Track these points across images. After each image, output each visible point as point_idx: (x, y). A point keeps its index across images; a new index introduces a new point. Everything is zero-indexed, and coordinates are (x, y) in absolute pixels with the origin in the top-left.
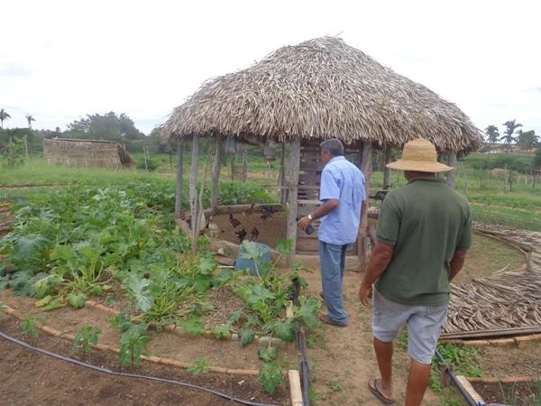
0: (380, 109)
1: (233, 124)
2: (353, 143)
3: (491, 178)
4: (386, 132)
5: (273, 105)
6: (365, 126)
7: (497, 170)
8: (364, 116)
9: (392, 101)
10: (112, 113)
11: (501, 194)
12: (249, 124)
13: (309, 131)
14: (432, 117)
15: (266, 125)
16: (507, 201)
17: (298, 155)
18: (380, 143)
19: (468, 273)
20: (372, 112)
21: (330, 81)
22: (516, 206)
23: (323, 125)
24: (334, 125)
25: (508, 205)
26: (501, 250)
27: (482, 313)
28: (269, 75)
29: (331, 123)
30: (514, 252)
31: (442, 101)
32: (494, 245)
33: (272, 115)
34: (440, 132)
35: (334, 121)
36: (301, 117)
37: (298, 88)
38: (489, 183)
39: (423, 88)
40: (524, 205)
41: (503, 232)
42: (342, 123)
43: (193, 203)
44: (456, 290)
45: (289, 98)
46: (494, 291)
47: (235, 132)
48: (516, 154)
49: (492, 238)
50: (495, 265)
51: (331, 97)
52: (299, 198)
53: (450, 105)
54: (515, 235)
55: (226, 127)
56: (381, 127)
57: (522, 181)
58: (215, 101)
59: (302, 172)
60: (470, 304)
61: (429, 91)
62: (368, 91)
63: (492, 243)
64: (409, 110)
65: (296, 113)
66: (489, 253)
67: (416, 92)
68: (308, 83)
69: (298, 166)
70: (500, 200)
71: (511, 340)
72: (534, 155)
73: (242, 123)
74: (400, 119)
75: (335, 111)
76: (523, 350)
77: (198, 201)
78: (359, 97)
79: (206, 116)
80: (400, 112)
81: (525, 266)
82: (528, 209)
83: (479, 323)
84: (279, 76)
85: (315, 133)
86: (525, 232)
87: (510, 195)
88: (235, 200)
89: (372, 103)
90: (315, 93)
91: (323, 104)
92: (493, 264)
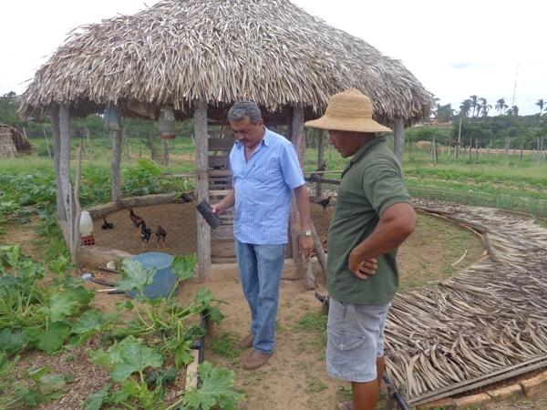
0: (312, 64)
1: (108, 87)
2: (278, 109)
3: (417, 150)
4: (321, 93)
5: (163, 58)
6: (294, 86)
7: (421, 143)
8: (292, 71)
9: (327, 53)
10: (12, 93)
11: (431, 167)
12: (131, 85)
13: (216, 93)
14: (377, 75)
15: (154, 86)
16: (440, 173)
17: (205, 129)
18: (315, 108)
19: (424, 267)
20: (301, 66)
21: (244, 27)
22: (449, 178)
23: (235, 86)
24: (252, 85)
25: (441, 177)
26: (450, 231)
27: (465, 339)
28: (161, 20)
29: (247, 81)
30: (466, 234)
31: (385, 58)
32: (443, 225)
33: (162, 72)
34: (387, 95)
35: (251, 79)
36: (203, 74)
37: (200, 34)
38: (417, 155)
39: (361, 42)
40: (456, 177)
41: (446, 209)
42: (263, 82)
43: (68, 201)
44: (422, 301)
45: (186, 47)
46: (467, 297)
47: (111, 98)
48: (436, 127)
49: (438, 218)
50: (450, 252)
51: (246, 46)
52: (210, 189)
53: (395, 63)
54: (460, 212)
55: (97, 92)
56: (314, 87)
57: (446, 152)
58: (83, 56)
59: (212, 153)
60: (444, 322)
61: (369, 46)
62: (296, 40)
63: (439, 223)
64: (348, 65)
65: (196, 68)
66: (440, 236)
67: (355, 46)
68: (215, 30)
69: (206, 144)
70: (432, 173)
71: (517, 387)
72: (452, 128)
73: (119, 86)
74: (338, 75)
75: (251, 65)
76: (534, 400)
77: (73, 198)
78: (284, 47)
79: (70, 77)
80: (338, 68)
81: (485, 253)
82: (460, 181)
83: (467, 360)
84: (175, 21)
85: (224, 96)
86: (469, 208)
87: (440, 167)
88: (146, 189)
89: (302, 54)
90: (223, 42)
91: (234, 54)
92: (449, 252)
